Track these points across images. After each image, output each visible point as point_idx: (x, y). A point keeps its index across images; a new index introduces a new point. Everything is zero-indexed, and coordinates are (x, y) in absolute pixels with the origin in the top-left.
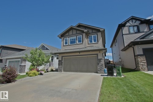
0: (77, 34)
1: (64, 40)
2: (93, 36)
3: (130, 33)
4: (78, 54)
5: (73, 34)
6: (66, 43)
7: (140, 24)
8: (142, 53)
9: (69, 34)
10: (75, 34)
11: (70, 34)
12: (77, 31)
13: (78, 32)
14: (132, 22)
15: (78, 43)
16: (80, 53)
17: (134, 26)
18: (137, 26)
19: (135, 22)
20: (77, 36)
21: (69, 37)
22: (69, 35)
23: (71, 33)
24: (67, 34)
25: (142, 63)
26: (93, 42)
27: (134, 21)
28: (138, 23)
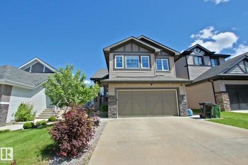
0: (139, 52)
1: (114, 58)
2: (162, 60)
3: (194, 65)
4: (149, 86)
5: (132, 52)
6: (119, 65)
7: (204, 55)
8: (224, 90)
9: (124, 49)
10: (136, 52)
11: (126, 50)
12: (141, 48)
13: (142, 50)
14: (197, 51)
15: (142, 68)
16: (151, 84)
17: (198, 56)
18: (201, 57)
19: (200, 52)
20: (140, 56)
21: (125, 55)
22: (124, 52)
23: (128, 48)
24: (121, 49)
25: (226, 102)
26: (163, 70)
27: (199, 50)
28: (202, 54)
